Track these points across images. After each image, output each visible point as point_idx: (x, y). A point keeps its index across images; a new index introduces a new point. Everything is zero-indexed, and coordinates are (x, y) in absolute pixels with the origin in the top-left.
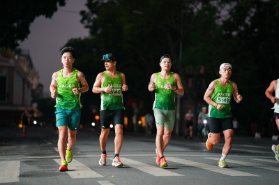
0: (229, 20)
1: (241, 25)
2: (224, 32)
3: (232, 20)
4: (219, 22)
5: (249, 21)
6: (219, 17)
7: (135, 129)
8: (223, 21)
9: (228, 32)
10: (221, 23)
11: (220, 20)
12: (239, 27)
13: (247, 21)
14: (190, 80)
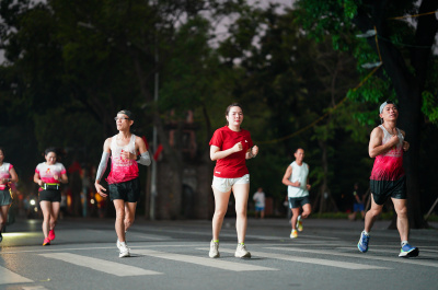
0: (228, 41)
1: (247, 49)
2: (222, 60)
3: (233, 40)
4: (214, 44)
5: (259, 43)
6: (214, 36)
7: (85, 212)
8: (219, 42)
9: (228, 59)
10: (216, 46)
11: (215, 40)
12: (244, 52)
13: (256, 42)
14: (172, 133)
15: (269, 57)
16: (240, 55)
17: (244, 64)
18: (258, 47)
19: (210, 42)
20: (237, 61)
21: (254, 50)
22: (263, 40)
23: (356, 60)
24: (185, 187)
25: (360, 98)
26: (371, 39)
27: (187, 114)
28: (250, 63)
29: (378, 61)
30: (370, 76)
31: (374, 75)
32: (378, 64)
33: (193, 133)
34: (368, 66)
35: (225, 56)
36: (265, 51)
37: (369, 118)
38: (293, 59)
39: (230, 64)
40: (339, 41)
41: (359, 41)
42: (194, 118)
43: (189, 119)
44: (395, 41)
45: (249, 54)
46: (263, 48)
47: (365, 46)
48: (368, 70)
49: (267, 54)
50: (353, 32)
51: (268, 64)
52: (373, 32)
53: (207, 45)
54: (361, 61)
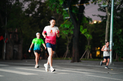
15: (40, 14)
16: (31, 13)
17: (32, 16)
18: (37, 11)
19: (22, 9)
20: (31, 15)
21: (35, 12)
22: (38, 9)
23: (63, 16)
24: (14, 50)
25: (64, 27)
26: (67, 10)
27: (15, 30)
28: (34, 16)
29: (69, 17)
30: (67, 20)
31: (68, 20)
32: (69, 18)
33: (17, 35)
34: (66, 18)
35: (27, 13)
36: (39, 12)
37: (67, 32)
38: (46, 15)
39: (28, 16)
40: (58, 11)
41: (64, 11)
42: (17, 31)
43: (16, 31)
44: (73, 11)
45: (34, 13)
46: (38, 11)
47: (66, 12)
48: (66, 19)
49: (39, 13)
50: (62, 8)
51: (39, 16)
52: (68, 9)
53: (22, 10)
54: (64, 16)
